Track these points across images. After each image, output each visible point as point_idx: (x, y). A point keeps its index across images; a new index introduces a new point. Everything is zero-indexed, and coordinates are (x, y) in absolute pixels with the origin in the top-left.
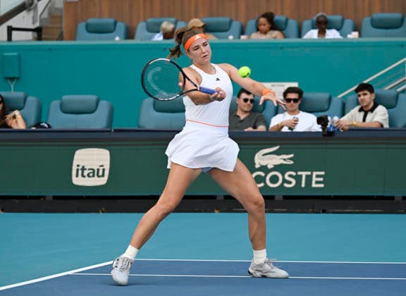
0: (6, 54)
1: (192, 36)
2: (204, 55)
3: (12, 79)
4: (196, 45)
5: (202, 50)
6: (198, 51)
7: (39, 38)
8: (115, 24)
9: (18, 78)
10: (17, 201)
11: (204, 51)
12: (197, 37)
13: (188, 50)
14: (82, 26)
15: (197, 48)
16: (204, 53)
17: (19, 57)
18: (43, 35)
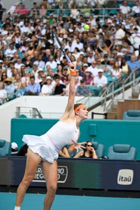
0: (91, 125)
3: (93, 136)
9: (95, 136)
14: (125, 113)
17: (97, 126)
18: (108, 117)
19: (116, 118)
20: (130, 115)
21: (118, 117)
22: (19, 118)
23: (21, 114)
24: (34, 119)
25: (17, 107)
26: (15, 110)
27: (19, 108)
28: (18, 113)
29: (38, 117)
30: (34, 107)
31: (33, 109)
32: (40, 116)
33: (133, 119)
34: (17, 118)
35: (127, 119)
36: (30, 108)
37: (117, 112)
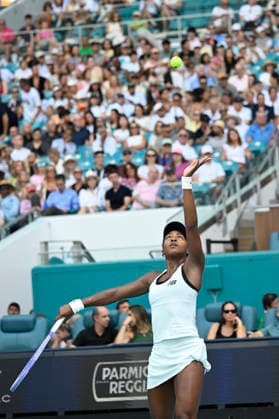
0: (208, 266)
3: (214, 291)
9: (220, 290)
14: (274, 235)
17: (221, 269)
18: (240, 247)
19: (254, 248)
21: (258, 245)
22: (49, 266)
23: (50, 257)
24: (79, 264)
25: (41, 243)
26: (38, 249)
27: (46, 243)
28: (45, 255)
29: (85, 261)
30: (77, 239)
31: (75, 243)
32: (91, 259)
34: (44, 266)
36: (68, 241)
37: (256, 236)
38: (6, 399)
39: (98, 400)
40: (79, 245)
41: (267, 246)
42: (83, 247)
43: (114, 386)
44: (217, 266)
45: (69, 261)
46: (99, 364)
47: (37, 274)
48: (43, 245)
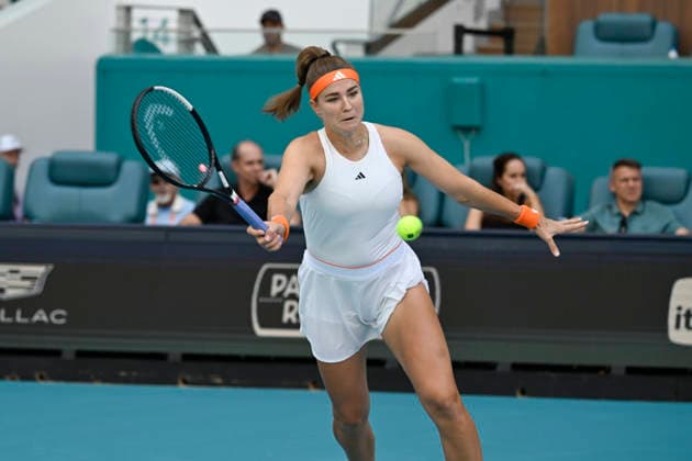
0: (457, 80)
1: (329, 71)
2: (348, 115)
3: (466, 130)
4: (334, 90)
5: (344, 104)
6: (336, 106)
7: (509, 51)
8: (653, 25)
9: (477, 129)
10: (553, 375)
11: (348, 107)
12: (339, 75)
13: (316, 100)
14: (586, 27)
15: (335, 97)
16: (346, 111)
17: (482, 87)
18: (517, 46)
19: (541, 50)
20: (606, 34)
21: (550, 44)
22: (133, 55)
23: (136, 36)
24: (186, 56)
25: (119, 8)
26: (112, 20)
27: (128, 9)
28: (124, 33)
29: (199, 50)
30: (186, 5)
31: (183, 12)
32: (210, 46)
33: (622, 55)
34: (122, 55)
35: (594, 54)
36: (169, 8)
37: (548, 24)
38: (58, 317)
39: (261, 332)
40: (190, 17)
41: (569, 48)
42: (197, 22)
43: (291, 308)
44: (475, 80)
45: (170, 49)
46: (265, 267)
47: (105, 68)
48: (122, 13)
